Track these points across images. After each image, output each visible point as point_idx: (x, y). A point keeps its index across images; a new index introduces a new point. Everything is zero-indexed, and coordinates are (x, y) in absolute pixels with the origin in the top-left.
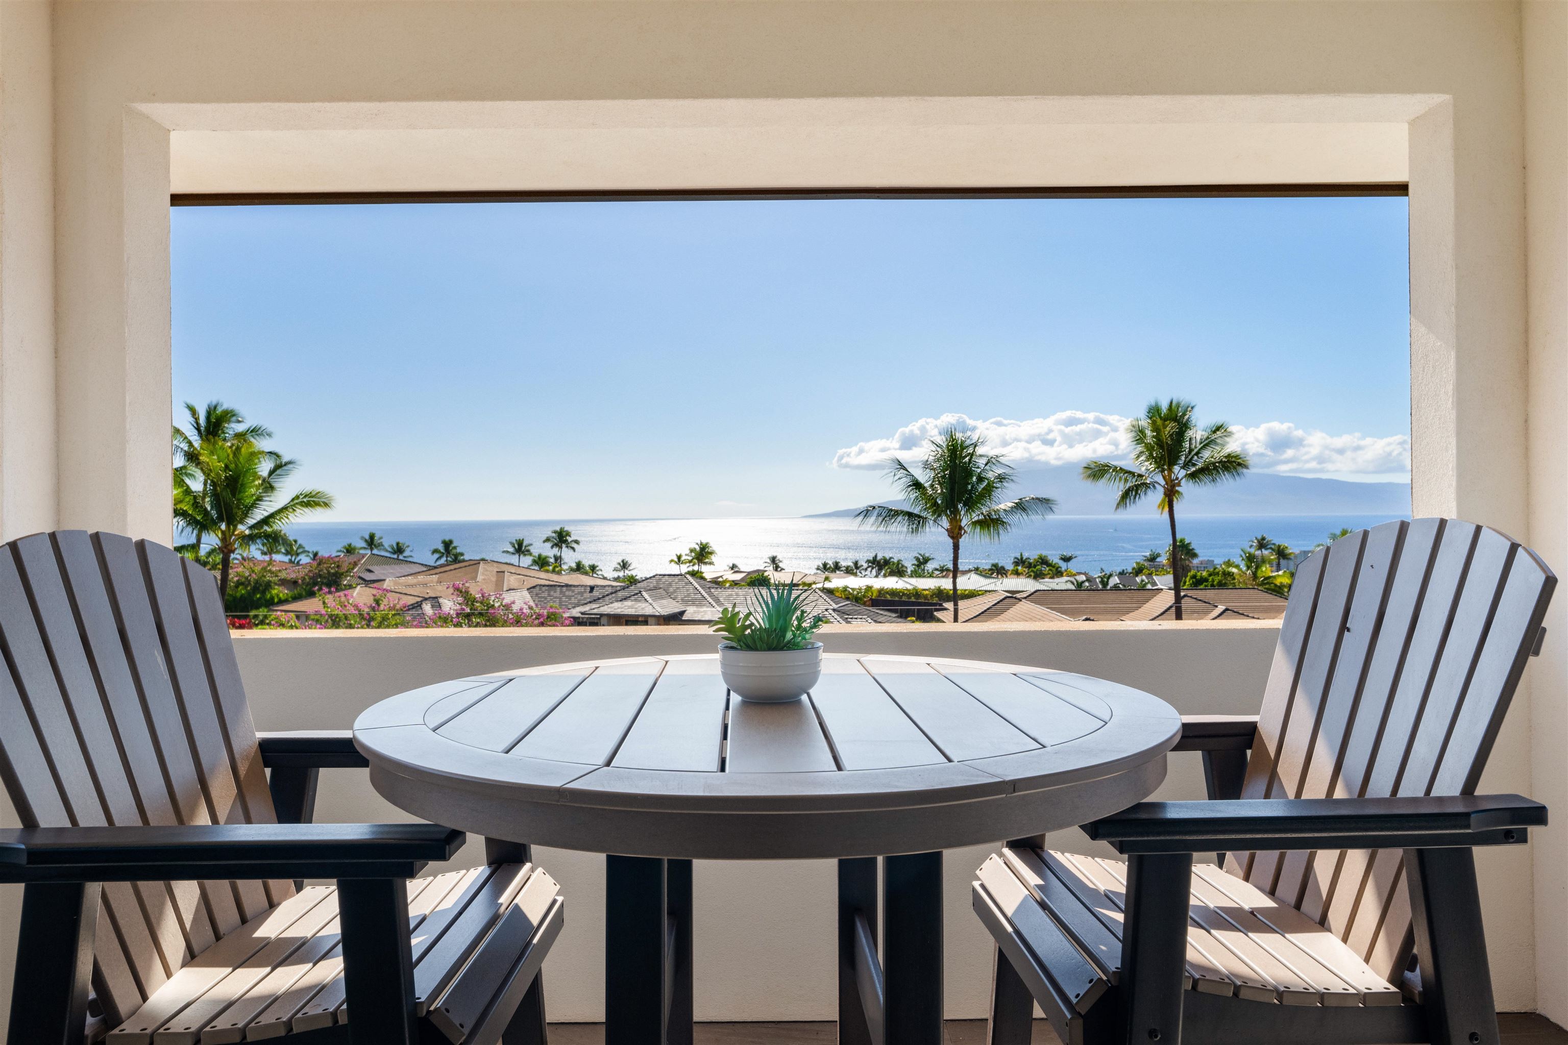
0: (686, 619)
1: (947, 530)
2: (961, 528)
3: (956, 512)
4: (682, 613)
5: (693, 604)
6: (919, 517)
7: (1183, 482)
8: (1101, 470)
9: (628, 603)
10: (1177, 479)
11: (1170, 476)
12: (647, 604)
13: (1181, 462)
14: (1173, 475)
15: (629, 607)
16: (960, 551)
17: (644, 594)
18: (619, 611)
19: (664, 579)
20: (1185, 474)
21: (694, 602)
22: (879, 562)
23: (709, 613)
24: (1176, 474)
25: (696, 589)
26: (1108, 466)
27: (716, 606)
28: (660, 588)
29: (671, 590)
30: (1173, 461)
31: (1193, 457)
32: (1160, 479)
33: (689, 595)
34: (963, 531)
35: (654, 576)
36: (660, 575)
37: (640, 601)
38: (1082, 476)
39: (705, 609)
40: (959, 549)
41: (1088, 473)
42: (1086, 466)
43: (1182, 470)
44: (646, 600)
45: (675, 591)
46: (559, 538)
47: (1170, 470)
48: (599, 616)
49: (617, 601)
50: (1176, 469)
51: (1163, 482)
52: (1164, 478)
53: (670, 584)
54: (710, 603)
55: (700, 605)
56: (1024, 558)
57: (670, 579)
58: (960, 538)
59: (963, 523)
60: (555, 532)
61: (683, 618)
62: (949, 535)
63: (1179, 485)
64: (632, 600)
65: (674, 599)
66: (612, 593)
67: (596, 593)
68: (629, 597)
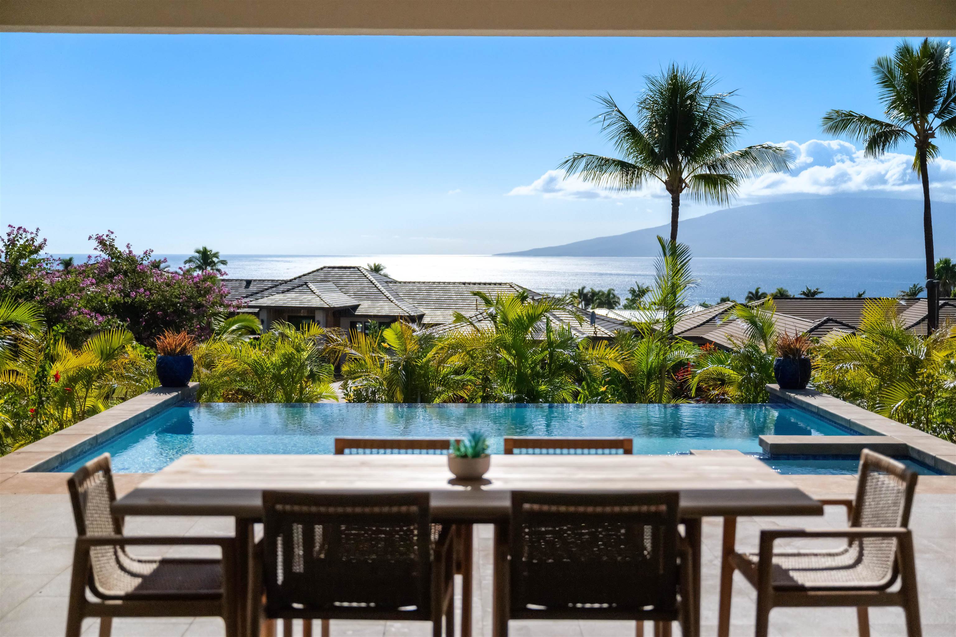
0: (360, 314)
1: (666, 183)
2: (682, 181)
3: (675, 162)
4: (356, 307)
5: (368, 299)
6: (634, 167)
7: (937, 133)
8: (843, 120)
9: (292, 295)
10: (931, 128)
11: (922, 125)
12: (314, 296)
13: (937, 109)
14: (926, 124)
15: (293, 299)
16: (680, 208)
17: (310, 285)
18: (280, 303)
19: (333, 272)
20: (940, 123)
21: (368, 297)
22: (586, 295)
23: (387, 308)
24: (930, 122)
25: (371, 282)
26: (852, 115)
27: (395, 301)
28: (329, 281)
29: (342, 283)
30: (927, 108)
31: (950, 104)
32: (911, 129)
33: (362, 289)
34: (684, 185)
35: (322, 269)
36: (329, 268)
37: (305, 293)
38: (822, 128)
39: (381, 303)
40: (679, 205)
41: (829, 124)
42: (827, 116)
43: (936, 119)
44: (312, 291)
45: (346, 285)
46: (203, 259)
47: (924, 119)
48: (257, 310)
49: (278, 293)
50: (931, 117)
51: (915, 133)
52: (916, 127)
53: (341, 277)
54: (387, 298)
55: (376, 299)
56: (760, 294)
57: (341, 272)
58: (681, 192)
59: (684, 175)
60: (198, 252)
61: (356, 313)
62: (668, 189)
63: (933, 136)
64: (296, 292)
65: (345, 293)
66: (271, 288)
67: (253, 288)
68: (293, 289)
